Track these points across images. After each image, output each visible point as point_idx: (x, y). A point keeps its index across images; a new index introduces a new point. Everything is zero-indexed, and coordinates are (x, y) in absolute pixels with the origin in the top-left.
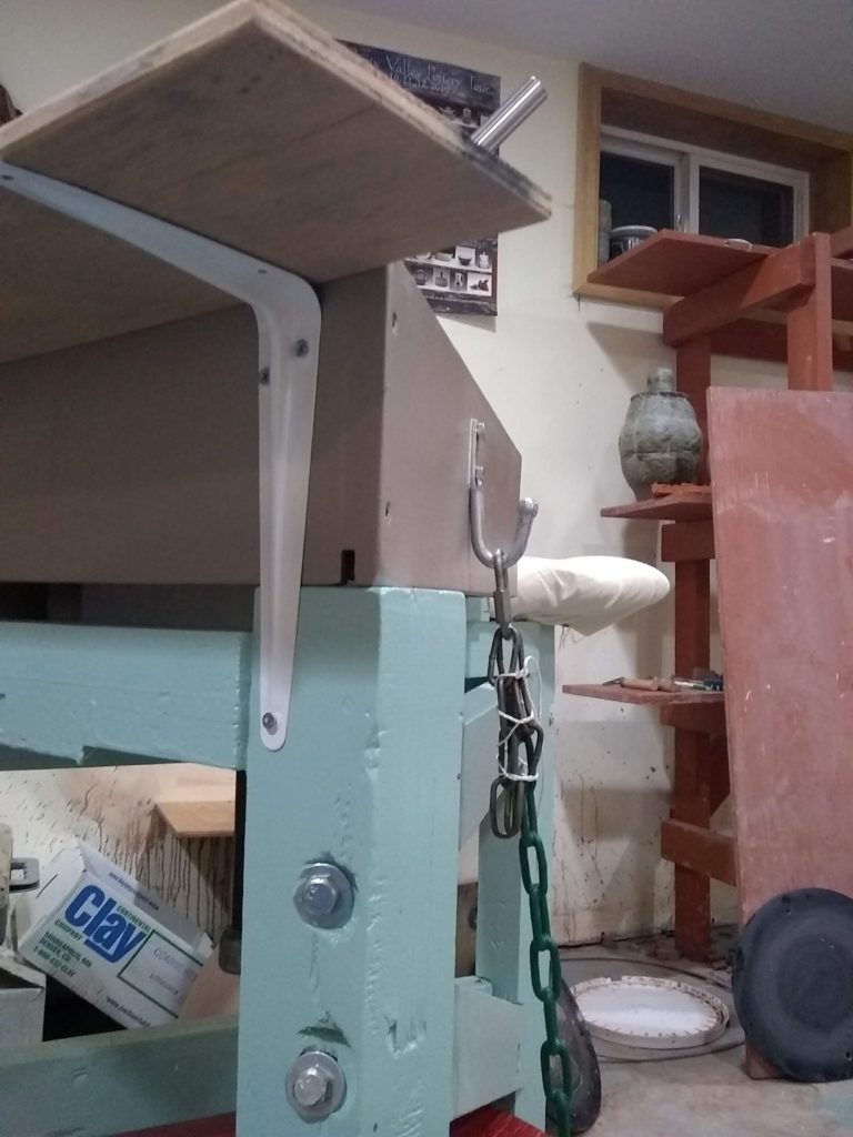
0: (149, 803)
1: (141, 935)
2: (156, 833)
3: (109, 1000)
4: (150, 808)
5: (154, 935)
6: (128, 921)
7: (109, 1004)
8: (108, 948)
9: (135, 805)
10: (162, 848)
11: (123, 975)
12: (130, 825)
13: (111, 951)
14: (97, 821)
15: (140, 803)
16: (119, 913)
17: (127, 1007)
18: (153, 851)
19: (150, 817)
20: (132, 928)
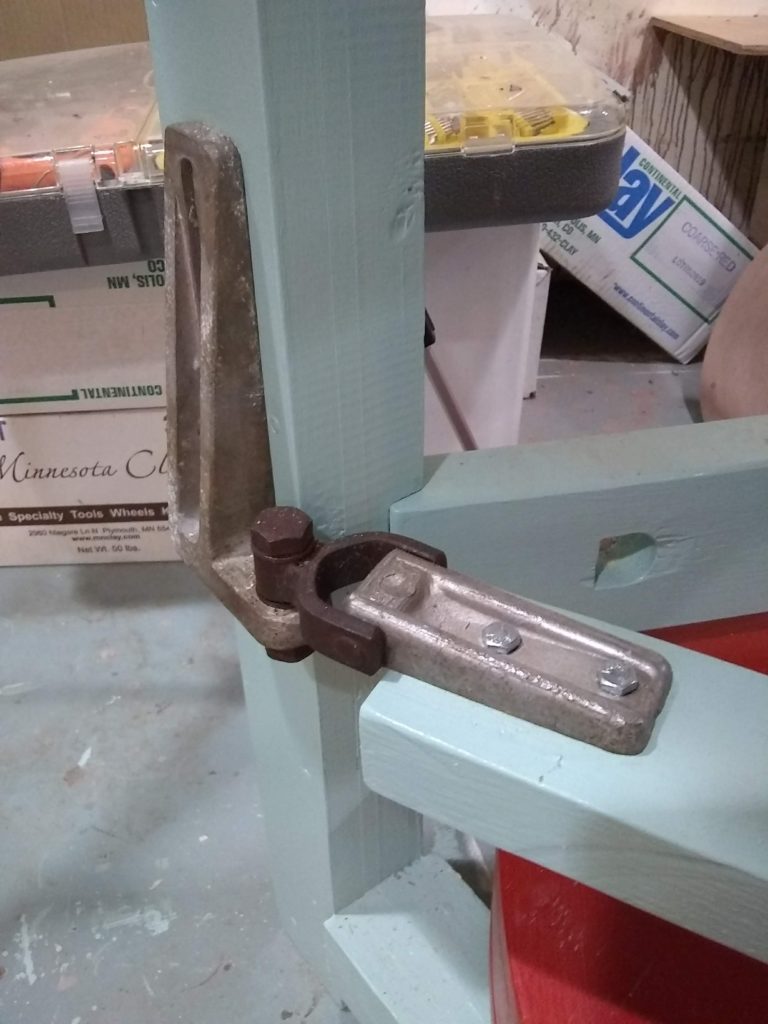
0: (641, 16)
1: (668, 202)
2: (647, 65)
3: (617, 288)
4: (643, 23)
5: (685, 202)
6: (653, 181)
7: (616, 293)
8: (623, 219)
9: (623, 17)
10: (654, 85)
11: (637, 257)
12: (614, 50)
13: (627, 223)
14: (570, 41)
15: (630, 16)
16: (641, 169)
17: (637, 298)
18: (641, 89)
19: (642, 38)
20: (656, 192)
